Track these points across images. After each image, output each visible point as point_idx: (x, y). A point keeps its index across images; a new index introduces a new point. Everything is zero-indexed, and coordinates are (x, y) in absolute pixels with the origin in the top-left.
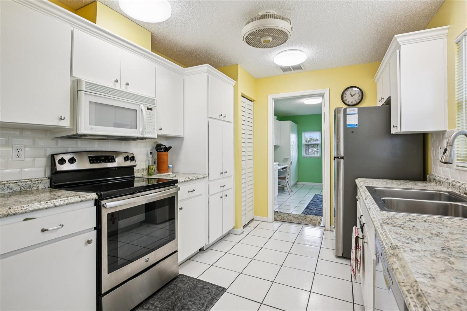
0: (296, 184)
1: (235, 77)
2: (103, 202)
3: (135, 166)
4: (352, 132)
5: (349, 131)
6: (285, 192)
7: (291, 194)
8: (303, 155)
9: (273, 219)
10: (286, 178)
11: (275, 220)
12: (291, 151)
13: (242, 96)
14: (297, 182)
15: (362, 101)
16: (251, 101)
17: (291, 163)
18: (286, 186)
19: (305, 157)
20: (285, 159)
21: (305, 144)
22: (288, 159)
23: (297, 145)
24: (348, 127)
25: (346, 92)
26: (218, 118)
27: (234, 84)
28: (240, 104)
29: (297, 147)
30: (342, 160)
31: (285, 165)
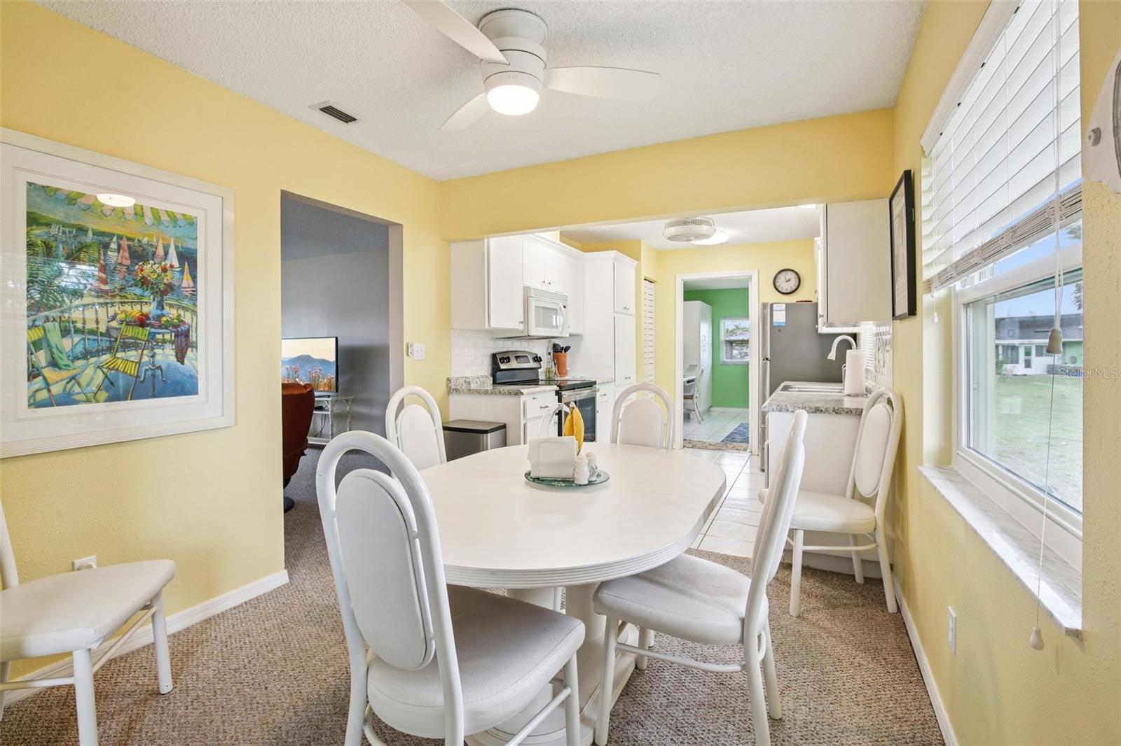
0: (708, 411)
1: (636, 256)
2: (563, 393)
3: (540, 368)
4: (779, 331)
5: (776, 330)
6: (691, 421)
7: (703, 423)
8: (721, 360)
9: (682, 446)
10: (694, 397)
11: (684, 446)
12: (701, 351)
13: (645, 279)
14: (711, 407)
15: (798, 290)
16: (651, 282)
17: (702, 372)
18: (694, 411)
19: (724, 364)
20: (691, 366)
21: (726, 341)
22: (697, 366)
23: (711, 343)
24: (774, 324)
25: (779, 276)
26: (622, 311)
27: (635, 265)
28: (643, 290)
29: (711, 345)
30: (769, 362)
31: (691, 376)
